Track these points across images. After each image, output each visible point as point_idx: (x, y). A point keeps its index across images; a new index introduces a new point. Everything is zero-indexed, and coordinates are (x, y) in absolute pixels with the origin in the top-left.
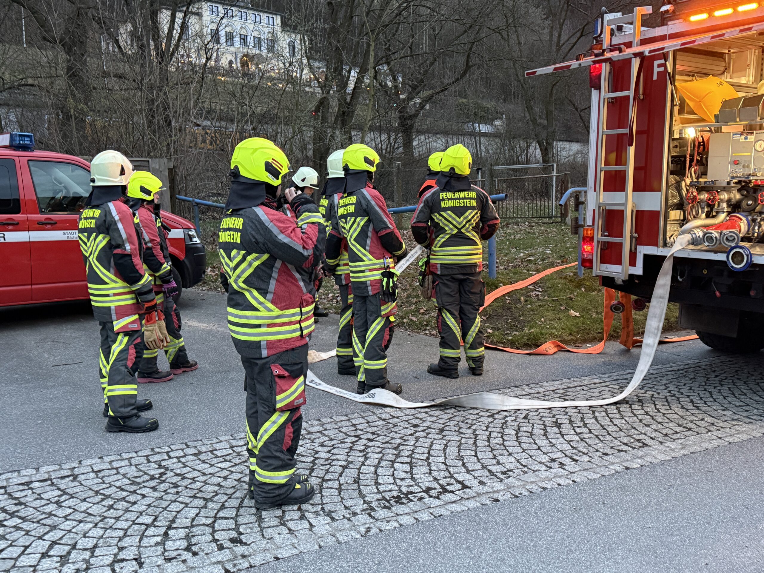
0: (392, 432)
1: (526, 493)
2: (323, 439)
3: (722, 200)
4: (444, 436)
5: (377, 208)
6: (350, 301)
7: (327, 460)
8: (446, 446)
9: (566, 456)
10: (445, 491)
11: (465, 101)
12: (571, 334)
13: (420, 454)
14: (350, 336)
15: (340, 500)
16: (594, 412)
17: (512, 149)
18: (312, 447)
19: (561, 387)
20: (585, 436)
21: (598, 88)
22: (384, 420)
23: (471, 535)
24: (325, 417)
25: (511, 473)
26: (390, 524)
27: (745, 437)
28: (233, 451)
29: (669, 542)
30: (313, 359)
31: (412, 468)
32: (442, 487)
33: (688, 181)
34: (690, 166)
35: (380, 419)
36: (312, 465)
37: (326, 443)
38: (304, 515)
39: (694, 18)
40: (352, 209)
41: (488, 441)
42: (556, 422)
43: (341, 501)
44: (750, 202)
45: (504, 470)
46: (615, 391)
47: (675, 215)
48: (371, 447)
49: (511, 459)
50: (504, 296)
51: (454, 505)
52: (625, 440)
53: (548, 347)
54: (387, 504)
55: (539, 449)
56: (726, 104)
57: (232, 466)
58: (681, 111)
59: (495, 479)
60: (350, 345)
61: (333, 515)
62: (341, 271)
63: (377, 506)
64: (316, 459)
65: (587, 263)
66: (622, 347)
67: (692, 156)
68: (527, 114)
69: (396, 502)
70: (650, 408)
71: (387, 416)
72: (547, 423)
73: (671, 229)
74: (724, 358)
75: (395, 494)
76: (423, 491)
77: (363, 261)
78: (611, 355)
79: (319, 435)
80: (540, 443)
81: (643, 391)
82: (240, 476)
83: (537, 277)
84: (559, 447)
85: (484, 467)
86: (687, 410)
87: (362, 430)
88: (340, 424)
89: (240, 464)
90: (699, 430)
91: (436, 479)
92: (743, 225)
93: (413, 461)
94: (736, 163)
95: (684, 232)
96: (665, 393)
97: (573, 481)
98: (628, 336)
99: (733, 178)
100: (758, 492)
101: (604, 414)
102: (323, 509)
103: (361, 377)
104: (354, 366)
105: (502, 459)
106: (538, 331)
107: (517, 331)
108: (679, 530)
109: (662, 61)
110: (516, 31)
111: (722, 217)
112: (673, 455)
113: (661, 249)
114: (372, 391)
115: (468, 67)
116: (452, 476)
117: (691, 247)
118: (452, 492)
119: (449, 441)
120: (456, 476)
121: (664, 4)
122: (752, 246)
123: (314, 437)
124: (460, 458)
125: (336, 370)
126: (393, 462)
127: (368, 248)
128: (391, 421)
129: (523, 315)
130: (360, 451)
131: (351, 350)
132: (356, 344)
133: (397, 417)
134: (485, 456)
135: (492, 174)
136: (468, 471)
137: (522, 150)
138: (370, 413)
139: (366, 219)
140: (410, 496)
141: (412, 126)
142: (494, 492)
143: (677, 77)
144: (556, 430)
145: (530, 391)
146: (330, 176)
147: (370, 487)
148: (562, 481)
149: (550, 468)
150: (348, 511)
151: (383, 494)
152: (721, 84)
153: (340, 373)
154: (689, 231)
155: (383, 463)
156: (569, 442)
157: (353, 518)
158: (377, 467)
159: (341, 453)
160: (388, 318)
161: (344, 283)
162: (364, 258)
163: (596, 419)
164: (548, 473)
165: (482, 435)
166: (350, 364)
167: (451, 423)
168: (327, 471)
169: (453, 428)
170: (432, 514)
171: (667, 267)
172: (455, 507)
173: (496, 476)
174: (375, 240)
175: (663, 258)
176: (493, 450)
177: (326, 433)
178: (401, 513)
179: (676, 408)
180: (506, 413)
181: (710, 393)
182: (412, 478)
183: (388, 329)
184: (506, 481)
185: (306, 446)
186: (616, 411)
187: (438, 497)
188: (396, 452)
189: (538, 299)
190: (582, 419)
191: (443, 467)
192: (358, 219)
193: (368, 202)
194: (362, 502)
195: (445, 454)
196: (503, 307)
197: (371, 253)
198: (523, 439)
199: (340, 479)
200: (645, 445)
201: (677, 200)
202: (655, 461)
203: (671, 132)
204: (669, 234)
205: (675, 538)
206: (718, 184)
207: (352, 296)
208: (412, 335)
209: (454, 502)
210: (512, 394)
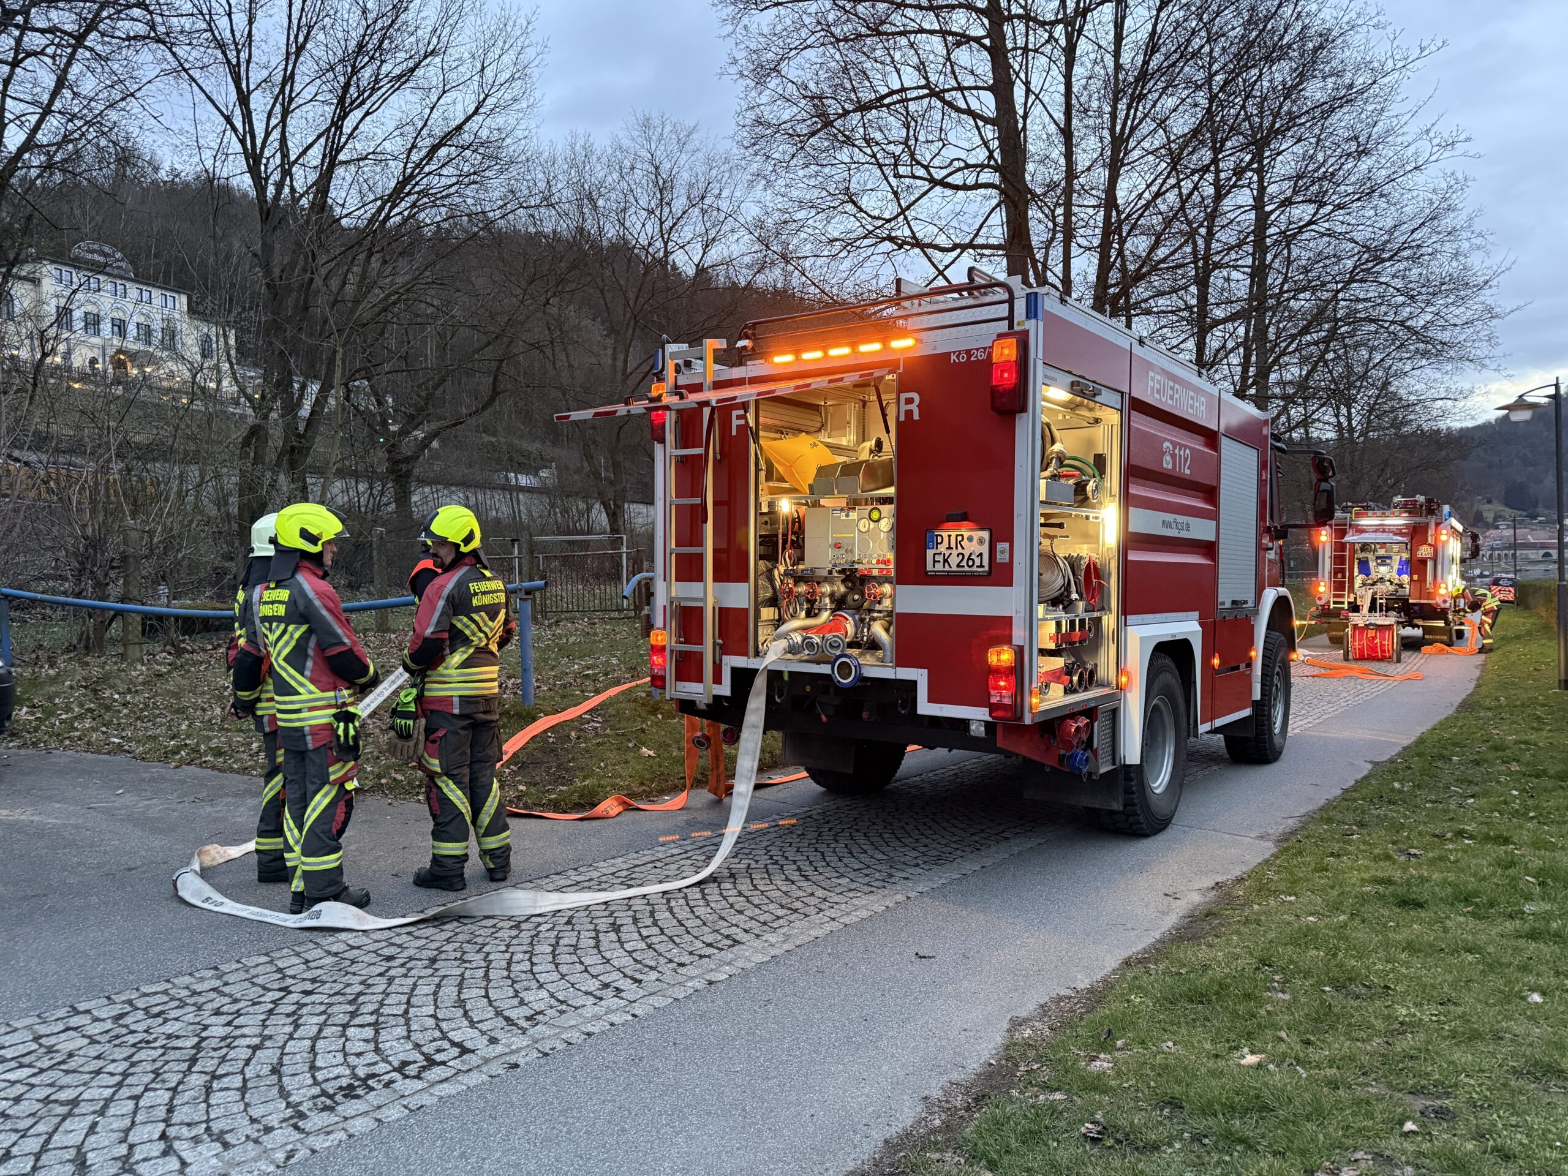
0: (347, 973)
1: (561, 1046)
2: (220, 1001)
3: (823, 595)
4: (437, 970)
5: (325, 613)
6: (280, 759)
7: (223, 1039)
8: (439, 986)
9: (625, 976)
10: (431, 1062)
11: (493, 439)
12: (642, 784)
13: (394, 1006)
14: (280, 815)
15: (242, 1108)
16: (668, 900)
17: (565, 511)
18: (198, 1019)
19: (625, 866)
20: (654, 940)
21: (662, 441)
22: (336, 954)
23: (469, 1131)
24: (228, 961)
25: (540, 1017)
26: (331, 1137)
27: (865, 914)
28: (41, 1045)
29: (764, 1090)
30: (214, 859)
31: (377, 1032)
32: (428, 1058)
33: (782, 569)
34: (784, 549)
35: (329, 953)
36: (194, 1051)
37: (225, 1009)
38: (170, 1147)
39: (779, 359)
40: (281, 610)
41: (508, 969)
42: (614, 924)
43: (245, 1110)
44: (856, 597)
45: (529, 1013)
46: (700, 864)
47: (768, 613)
48: (306, 1005)
49: (544, 994)
50: (545, 731)
51: (445, 1085)
52: (710, 939)
53: (609, 806)
54: (328, 1102)
55: (586, 971)
56: (822, 471)
57: (34, 1075)
58: (769, 478)
59: (516, 1030)
60: (279, 832)
61: (228, 1137)
62: (264, 709)
63: (310, 1110)
64: (204, 1039)
65: (658, 681)
66: (712, 796)
67: (785, 536)
68: (586, 464)
69: (345, 1096)
70: (745, 886)
71: (341, 947)
72: (602, 927)
73: (764, 632)
74: (840, 802)
75: (344, 1082)
76: (395, 1070)
77: (298, 693)
78: (697, 810)
79: (212, 995)
80: (587, 961)
81: (736, 860)
82: (49, 1091)
83: (595, 701)
84: (616, 964)
85: (498, 1013)
86: (793, 882)
87: (293, 977)
88: (253, 972)
89: (51, 1068)
90: (807, 910)
91: (417, 1046)
92: (850, 628)
93: (381, 1019)
94: (837, 546)
95: (778, 637)
96: (764, 860)
97: (634, 1015)
98: (718, 781)
99: (835, 565)
100: (878, 994)
101: (682, 902)
102: (208, 1129)
103: (297, 885)
104: (286, 867)
105: (527, 996)
106: (595, 782)
107: (563, 785)
108: (777, 1068)
109: (741, 412)
110: (565, 350)
111: (825, 615)
112: (773, 953)
113: (752, 660)
114: (317, 907)
115: (495, 393)
116: (444, 1037)
117: (789, 656)
118: (443, 1063)
119: (444, 977)
120: (451, 1035)
121: (740, 339)
122: (861, 654)
123: (202, 1000)
124: (461, 1003)
125: (255, 876)
126: (345, 1026)
127: (307, 673)
128: (346, 955)
129: (573, 759)
130: (288, 1015)
131: (281, 840)
132: (290, 830)
133: (359, 948)
134: (501, 994)
135: (532, 548)
136: (472, 1024)
137: (581, 514)
138: (312, 946)
139: (304, 628)
140: (370, 1082)
141: (408, 474)
142: (513, 1052)
143: (761, 433)
144: (613, 936)
145: (579, 878)
146: (257, 554)
147: (301, 1077)
148: (616, 1018)
149: (601, 999)
150: (256, 1126)
151: (324, 1086)
152: (815, 445)
153: (262, 879)
154: (785, 635)
155: (327, 1032)
156: (630, 953)
157: (265, 1138)
158: (315, 1039)
159: (250, 1024)
160: (342, 785)
161: (267, 729)
162: (301, 690)
163: (671, 912)
164: (596, 1008)
165: (499, 959)
166: (278, 863)
167: (449, 947)
168: (223, 1060)
169: (453, 955)
170: (406, 1107)
171: (760, 683)
172: (446, 1089)
173: (516, 1025)
174: (320, 662)
175: (755, 672)
176: (514, 982)
177: (226, 990)
178: (353, 1113)
179: (779, 880)
180: (539, 919)
181: (823, 854)
182: (377, 1050)
183: (343, 803)
184: (531, 1031)
185: (186, 1018)
186: (699, 896)
187: (418, 1077)
188: (351, 1008)
189: (597, 734)
190: (652, 914)
191: (431, 1022)
192: (291, 628)
193: (309, 601)
194: (284, 1105)
195: (436, 1000)
196: (543, 750)
197: (312, 681)
198: (564, 958)
199: (247, 1070)
200: (737, 942)
201: (769, 594)
202: (749, 966)
203: (758, 505)
204: (761, 639)
205: (771, 1083)
206: (818, 573)
207: (282, 751)
208: (395, 803)
209: (446, 1080)
210: (551, 887)
